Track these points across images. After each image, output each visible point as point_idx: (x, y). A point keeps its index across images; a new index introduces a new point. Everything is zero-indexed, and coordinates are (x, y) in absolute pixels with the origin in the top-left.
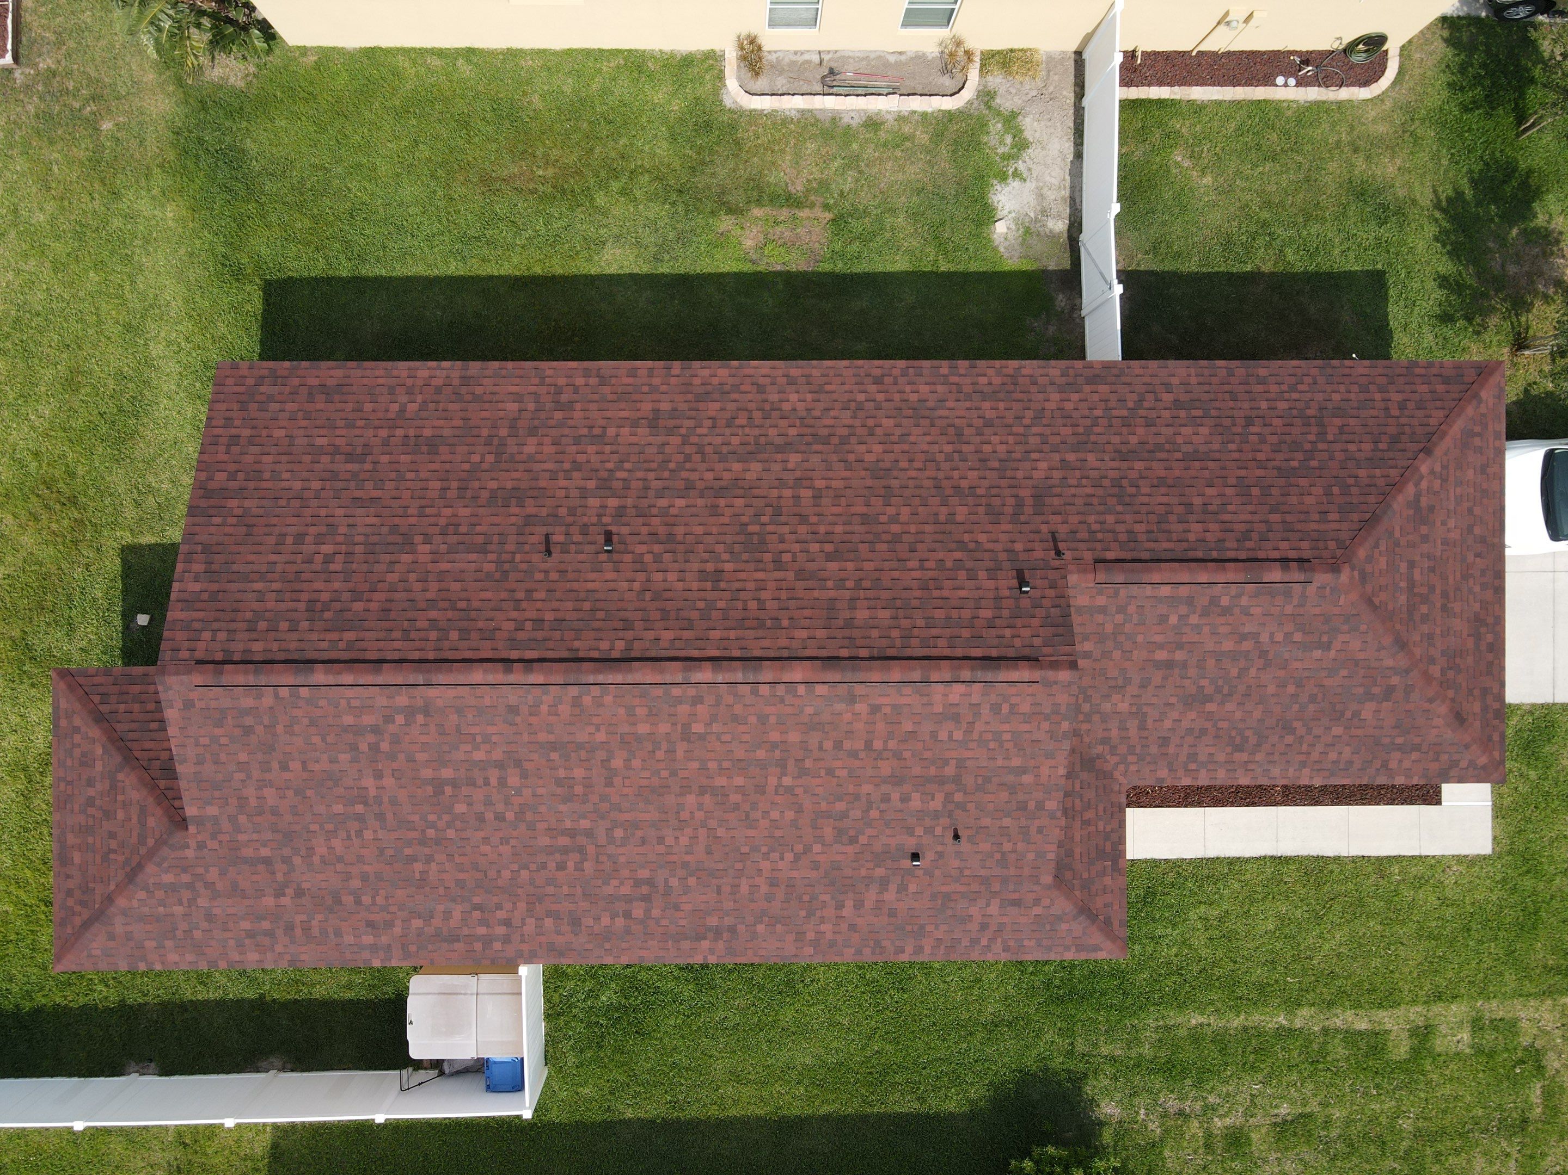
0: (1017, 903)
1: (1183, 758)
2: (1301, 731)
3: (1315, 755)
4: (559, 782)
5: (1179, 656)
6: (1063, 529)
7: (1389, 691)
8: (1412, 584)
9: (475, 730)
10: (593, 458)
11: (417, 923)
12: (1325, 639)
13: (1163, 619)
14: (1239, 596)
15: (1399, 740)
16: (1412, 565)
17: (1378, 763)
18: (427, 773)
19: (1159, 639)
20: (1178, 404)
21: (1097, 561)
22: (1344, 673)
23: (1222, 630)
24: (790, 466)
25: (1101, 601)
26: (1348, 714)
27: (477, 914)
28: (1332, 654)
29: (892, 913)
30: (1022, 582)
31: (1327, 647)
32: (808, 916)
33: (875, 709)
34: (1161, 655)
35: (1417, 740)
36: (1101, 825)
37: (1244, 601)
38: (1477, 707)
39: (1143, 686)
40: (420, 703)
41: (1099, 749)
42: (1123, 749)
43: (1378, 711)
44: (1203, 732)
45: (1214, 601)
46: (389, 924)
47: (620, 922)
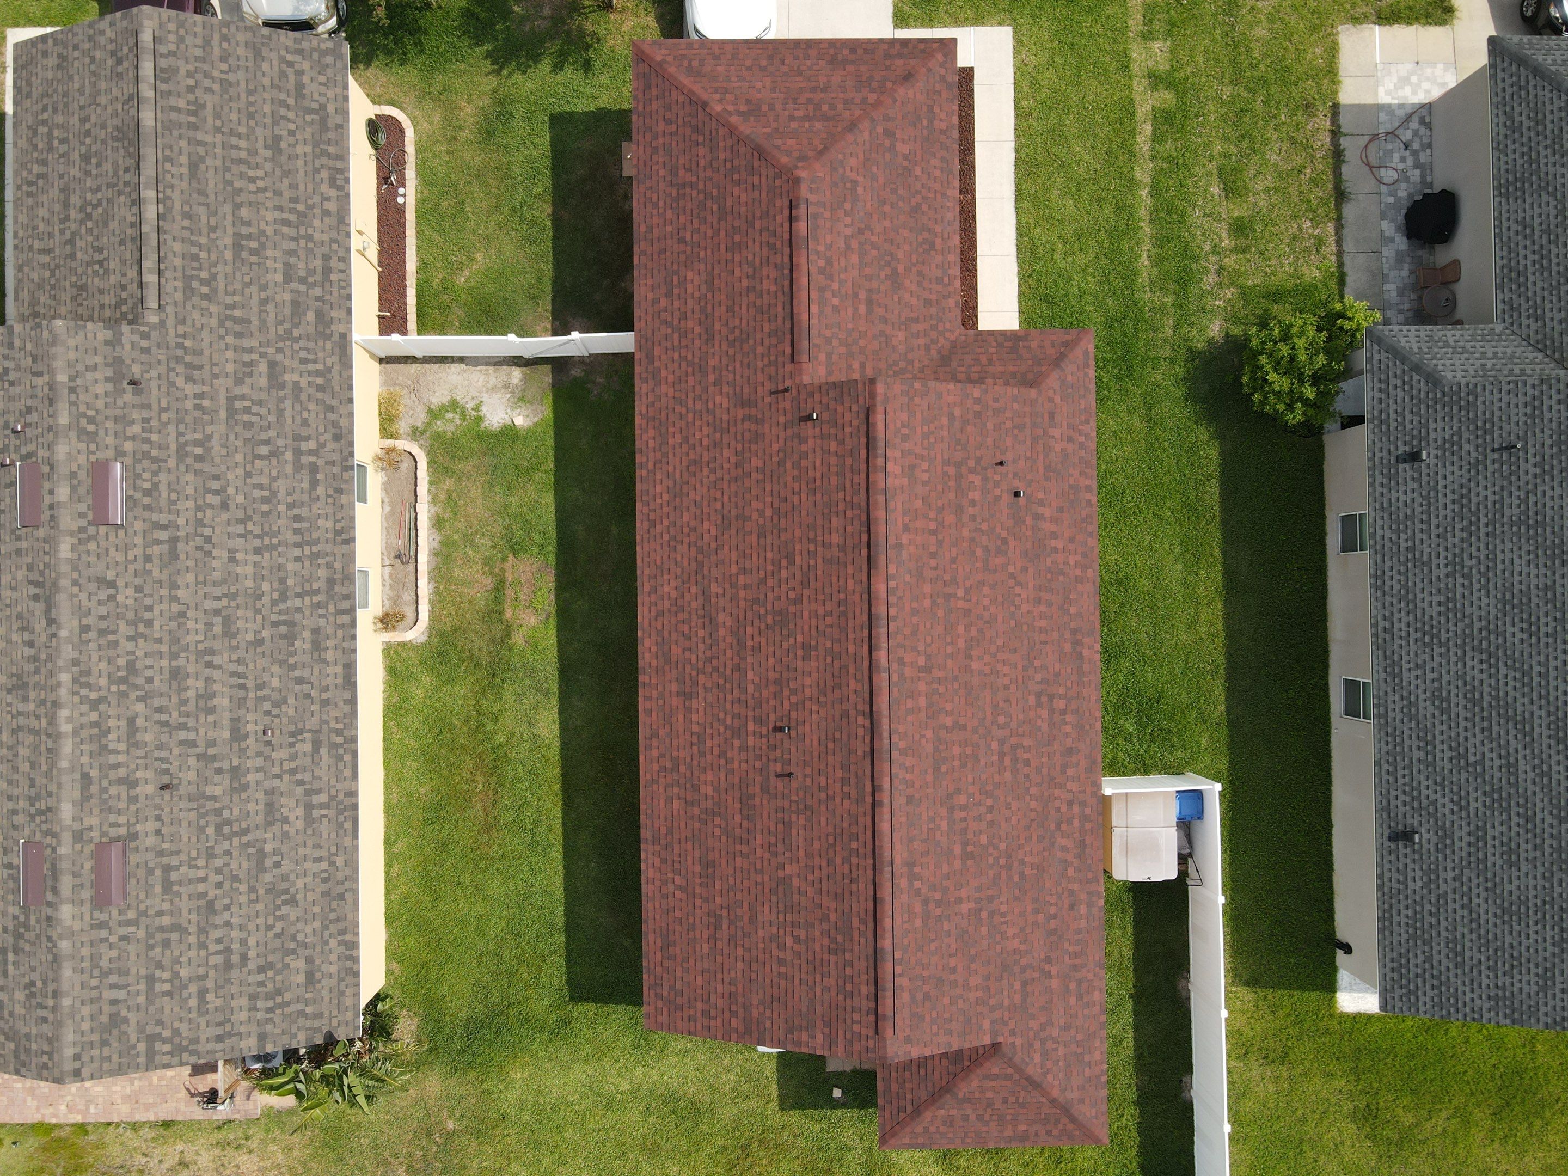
0: (1052, 415)
1: (940, 288)
2: (918, 199)
3: (937, 186)
4: (963, 765)
5: (863, 295)
6: (769, 386)
7: (889, 133)
8: (807, 118)
9: (925, 829)
10: (716, 741)
11: (1070, 872)
12: (849, 185)
13: (836, 309)
14: (818, 253)
15: (925, 123)
16: (792, 118)
17: (943, 137)
18: (958, 864)
19: (850, 311)
20: (669, 294)
21: (793, 361)
22: (874, 168)
23: (843, 263)
24: (720, 591)
25: (822, 357)
26: (906, 163)
27: (1064, 827)
28: (860, 179)
29: (1061, 510)
30: (809, 418)
31: (855, 183)
32: (1064, 574)
33: (906, 528)
34: (862, 309)
35: (925, 108)
36: (992, 350)
37: (821, 248)
38: (899, 62)
39: (886, 322)
40: (905, 869)
41: (934, 353)
42: (934, 335)
43: (903, 141)
44: (920, 273)
45: (822, 271)
46: (1071, 892)
47: (1069, 718)
